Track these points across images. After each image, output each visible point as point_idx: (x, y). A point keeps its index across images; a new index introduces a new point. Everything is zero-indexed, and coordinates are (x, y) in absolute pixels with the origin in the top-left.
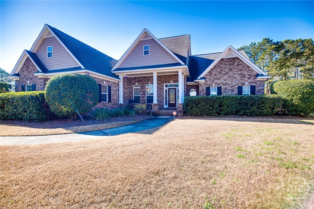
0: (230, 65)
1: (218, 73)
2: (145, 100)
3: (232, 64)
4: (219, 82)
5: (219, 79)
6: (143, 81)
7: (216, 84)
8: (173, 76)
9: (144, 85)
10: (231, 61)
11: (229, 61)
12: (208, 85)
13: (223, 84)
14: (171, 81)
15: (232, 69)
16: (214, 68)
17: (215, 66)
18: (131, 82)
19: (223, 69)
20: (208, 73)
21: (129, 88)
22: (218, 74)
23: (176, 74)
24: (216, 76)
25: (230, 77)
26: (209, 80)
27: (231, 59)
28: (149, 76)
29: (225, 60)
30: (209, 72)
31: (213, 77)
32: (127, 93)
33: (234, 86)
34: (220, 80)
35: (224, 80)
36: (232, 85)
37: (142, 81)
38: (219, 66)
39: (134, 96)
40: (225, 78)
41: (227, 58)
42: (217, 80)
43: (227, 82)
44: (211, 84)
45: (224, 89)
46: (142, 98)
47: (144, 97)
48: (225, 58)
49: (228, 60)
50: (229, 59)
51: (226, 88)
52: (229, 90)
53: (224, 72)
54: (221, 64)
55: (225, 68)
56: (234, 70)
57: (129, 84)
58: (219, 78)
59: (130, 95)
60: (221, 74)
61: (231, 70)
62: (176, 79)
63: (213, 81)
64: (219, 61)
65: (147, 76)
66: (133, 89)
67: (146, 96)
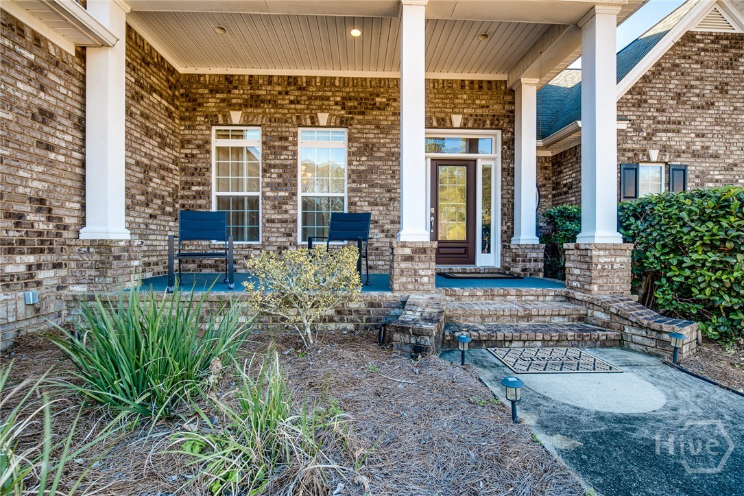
0: (722, 68)
1: (672, 99)
2: (295, 221)
3: (730, 65)
4: (677, 142)
5: (674, 126)
6: (282, 107)
7: (664, 149)
8: (463, 87)
9: (284, 129)
10: (725, 49)
11: (717, 50)
12: (630, 154)
13: (695, 155)
14: (454, 117)
15: (727, 84)
16: (653, 73)
17: (658, 64)
18: (194, 103)
19: (693, 83)
20: (630, 92)
21: (184, 143)
22: (671, 102)
23: (481, 82)
24: (664, 111)
25: (719, 121)
26: (635, 130)
27: (725, 42)
28: (323, 79)
29: (699, 41)
30: (633, 88)
31: (649, 118)
32: (170, 171)
33: (736, 165)
34: (679, 131)
35: (698, 136)
36: (728, 161)
37: (275, 105)
38: (677, 66)
39: (214, 194)
40: (701, 123)
41: (711, 34)
42: (669, 135)
43: (708, 144)
44: (644, 151)
45: (697, 177)
46: (274, 207)
47: (284, 201)
48: (702, 34)
49: (713, 42)
50: (718, 38)
51: (702, 172)
52: (717, 181)
53: (695, 99)
54: (684, 57)
55: (702, 79)
56: (735, 92)
57: (182, 119)
58: (674, 123)
59: (187, 185)
60: (684, 103)
61: (722, 89)
62: (483, 107)
63: (649, 137)
64: (678, 44)
65: (309, 80)
66: (208, 152)
67: (300, 194)
